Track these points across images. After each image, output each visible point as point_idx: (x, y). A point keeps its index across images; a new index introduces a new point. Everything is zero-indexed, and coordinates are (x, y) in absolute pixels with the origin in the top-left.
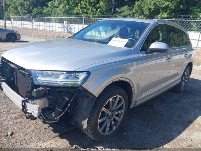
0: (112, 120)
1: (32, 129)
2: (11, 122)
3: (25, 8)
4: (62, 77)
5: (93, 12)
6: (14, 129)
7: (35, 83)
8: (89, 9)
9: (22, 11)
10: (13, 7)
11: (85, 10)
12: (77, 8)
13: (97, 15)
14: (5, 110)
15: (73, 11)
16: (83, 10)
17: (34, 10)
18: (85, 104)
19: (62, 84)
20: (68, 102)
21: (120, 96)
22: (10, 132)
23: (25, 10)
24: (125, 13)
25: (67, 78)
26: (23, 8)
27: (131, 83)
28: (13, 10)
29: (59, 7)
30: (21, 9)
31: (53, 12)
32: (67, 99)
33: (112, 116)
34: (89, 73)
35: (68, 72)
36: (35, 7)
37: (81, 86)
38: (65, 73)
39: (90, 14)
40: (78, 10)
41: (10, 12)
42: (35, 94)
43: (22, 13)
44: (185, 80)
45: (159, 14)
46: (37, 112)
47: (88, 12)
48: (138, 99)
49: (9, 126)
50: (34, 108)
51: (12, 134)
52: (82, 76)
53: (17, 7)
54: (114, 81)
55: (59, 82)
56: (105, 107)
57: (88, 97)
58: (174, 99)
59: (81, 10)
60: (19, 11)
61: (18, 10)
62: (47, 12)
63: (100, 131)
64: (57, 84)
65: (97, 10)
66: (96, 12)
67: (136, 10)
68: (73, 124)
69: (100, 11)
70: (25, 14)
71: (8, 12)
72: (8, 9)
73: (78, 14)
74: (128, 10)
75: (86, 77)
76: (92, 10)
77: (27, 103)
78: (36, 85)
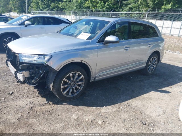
0: (74, 88)
1: (25, 91)
2: (14, 87)
3: (45, 2)
4: (35, 58)
5: (102, 5)
6: (14, 91)
7: (21, 61)
8: (98, 3)
9: (42, 6)
10: (35, 3)
11: (95, 4)
12: (87, 2)
13: (105, 8)
14: (12, 80)
15: (85, 5)
16: (93, 4)
17: (52, 4)
18: (51, 75)
19: (35, 62)
20: (42, 74)
21: (78, 72)
22: (12, 92)
23: (44, 4)
24: (131, 6)
25: (39, 58)
26: (43, 3)
27: (87, 64)
28: (35, 5)
29: (73, 1)
30: (41, 4)
31: (67, 6)
32: (42, 72)
33: (74, 85)
34: (51, 56)
35: (39, 55)
36: (53, 2)
37: (46, 64)
38: (38, 55)
39: (99, 7)
40: (89, 3)
41: (32, 7)
42: (21, 68)
43: (42, 7)
44: (153, 65)
45: (163, 6)
46: (22, 78)
47: (97, 5)
48: (96, 76)
49: (12, 89)
50: (21, 76)
51: (12, 93)
52: (47, 58)
53: (38, 3)
54: (71, 62)
55: (33, 61)
56: (65, 78)
57: (51, 71)
58: (139, 79)
59: (91, 3)
60: (39, 6)
61: (38, 4)
62: (62, 6)
63: (64, 93)
64: (32, 62)
65: (105, 3)
66: (104, 5)
67: (141, 2)
68: (46, 88)
69: (108, 4)
70: (45, 8)
71: (31, 7)
72: (31, 4)
73: (88, 8)
74: (133, 3)
75: (50, 58)
76: (101, 3)
77: (17, 73)
78: (21, 62)
